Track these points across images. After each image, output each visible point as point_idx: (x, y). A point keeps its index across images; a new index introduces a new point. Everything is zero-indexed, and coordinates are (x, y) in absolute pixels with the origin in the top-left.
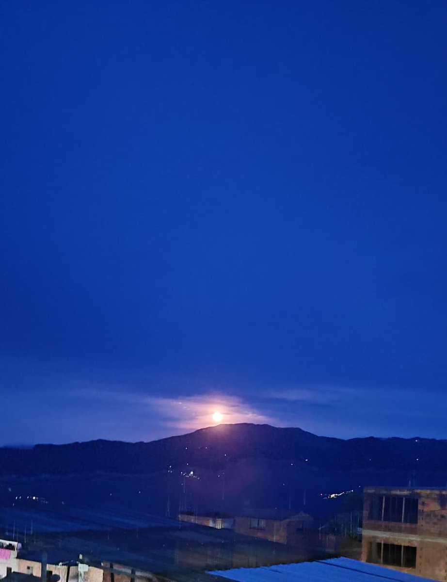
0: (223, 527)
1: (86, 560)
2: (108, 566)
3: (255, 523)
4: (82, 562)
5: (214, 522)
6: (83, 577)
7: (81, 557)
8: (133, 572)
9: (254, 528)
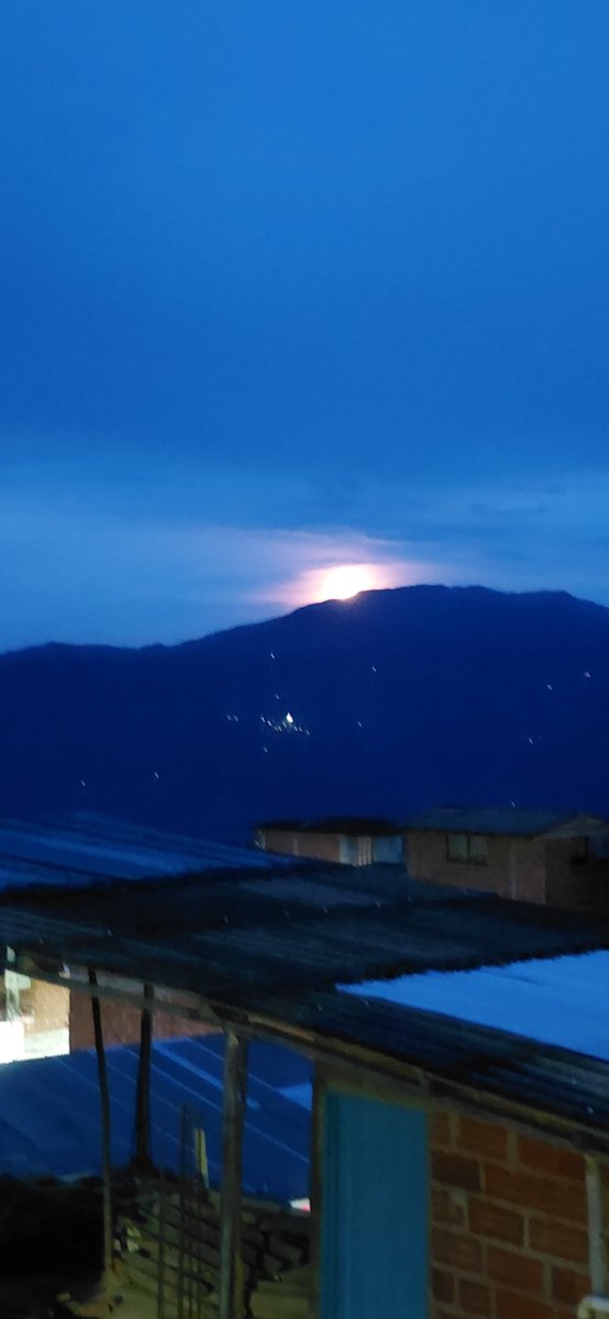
0: (376, 859)
1: (28, 963)
2: (84, 977)
3: (459, 846)
4: (16, 968)
5: (353, 846)
6: (18, 1004)
7: (11, 954)
8: (148, 993)
9: (458, 860)
